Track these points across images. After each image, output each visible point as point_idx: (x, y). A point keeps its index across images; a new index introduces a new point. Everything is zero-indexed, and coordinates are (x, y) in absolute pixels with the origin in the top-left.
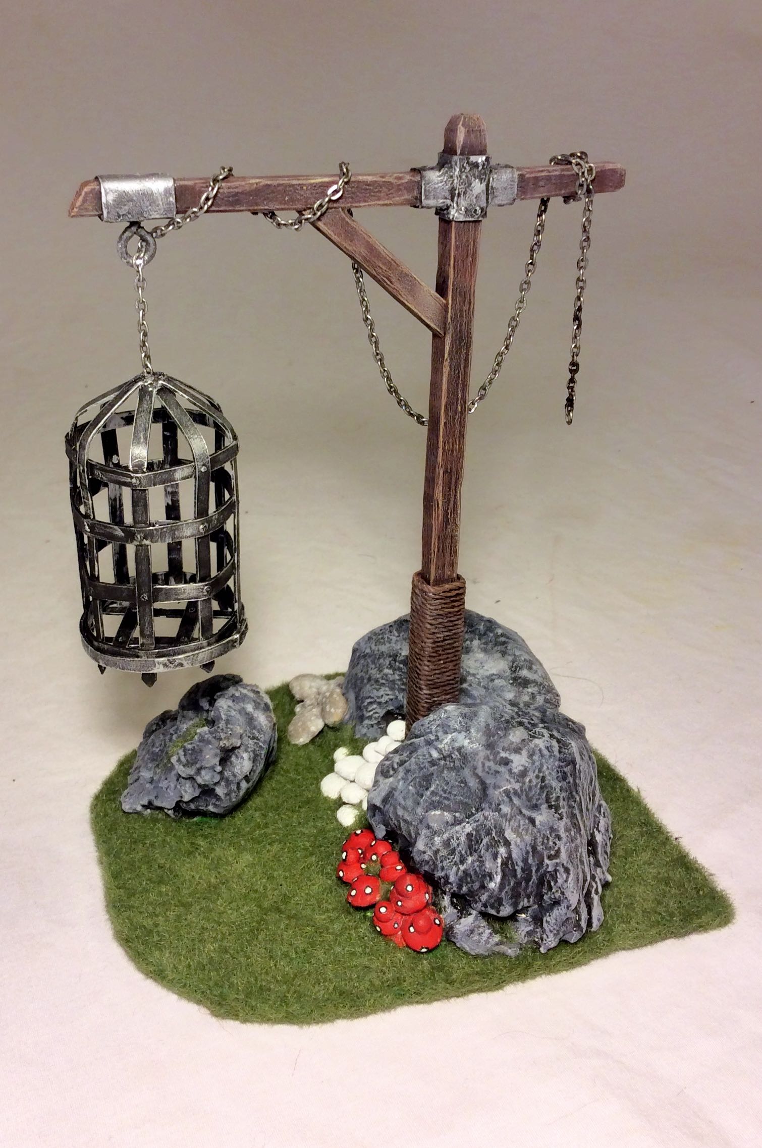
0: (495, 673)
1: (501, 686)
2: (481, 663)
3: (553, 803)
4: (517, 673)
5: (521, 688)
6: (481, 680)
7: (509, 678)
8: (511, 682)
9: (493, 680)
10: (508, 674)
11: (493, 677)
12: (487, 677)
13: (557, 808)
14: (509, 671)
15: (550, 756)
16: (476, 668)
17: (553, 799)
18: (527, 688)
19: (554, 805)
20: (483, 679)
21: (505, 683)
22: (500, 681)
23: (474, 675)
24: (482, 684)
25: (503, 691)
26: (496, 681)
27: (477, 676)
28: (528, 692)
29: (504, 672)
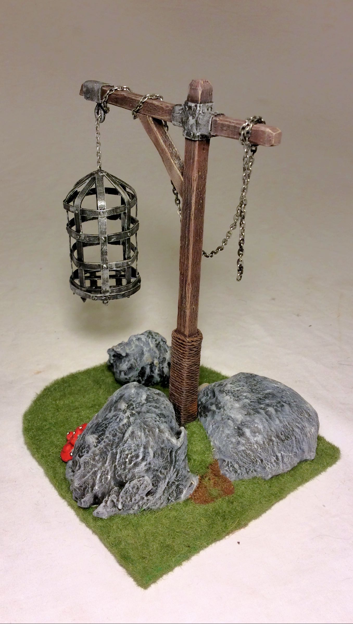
0: (232, 417)
1: (229, 425)
2: (232, 408)
3: (100, 439)
4: (243, 427)
5: (237, 434)
6: (224, 415)
7: (237, 425)
8: (236, 428)
9: (229, 419)
10: (238, 423)
11: (230, 418)
12: (228, 416)
13: (99, 442)
14: (240, 422)
15: (117, 422)
16: (228, 408)
17: (101, 438)
18: (239, 437)
19: (99, 440)
20: (226, 415)
21: (232, 425)
22: (231, 422)
23: (224, 410)
24: (223, 416)
25: (227, 427)
26: (229, 421)
27: (225, 411)
28: (238, 439)
29: (237, 421)
